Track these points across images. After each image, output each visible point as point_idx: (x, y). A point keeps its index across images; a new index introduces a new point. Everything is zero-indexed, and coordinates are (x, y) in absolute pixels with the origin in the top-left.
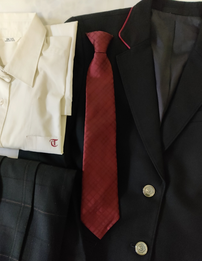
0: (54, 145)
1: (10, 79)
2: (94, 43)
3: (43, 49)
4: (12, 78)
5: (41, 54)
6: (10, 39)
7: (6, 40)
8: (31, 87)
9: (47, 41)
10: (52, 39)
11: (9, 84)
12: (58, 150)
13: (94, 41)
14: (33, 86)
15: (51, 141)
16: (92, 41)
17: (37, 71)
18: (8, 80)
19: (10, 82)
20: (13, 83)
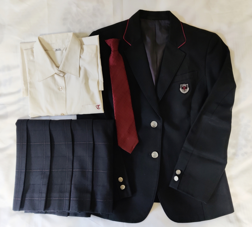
0: (98, 108)
1: (64, 74)
2: (110, 46)
3: (81, 54)
4: (64, 73)
5: (80, 57)
6: (58, 50)
7: (55, 50)
8: (78, 77)
9: (82, 49)
10: (84, 47)
11: (63, 77)
12: (101, 111)
13: (110, 44)
14: (79, 77)
15: (96, 106)
16: (109, 45)
17: (80, 68)
18: (62, 75)
19: (64, 76)
20: (65, 76)
